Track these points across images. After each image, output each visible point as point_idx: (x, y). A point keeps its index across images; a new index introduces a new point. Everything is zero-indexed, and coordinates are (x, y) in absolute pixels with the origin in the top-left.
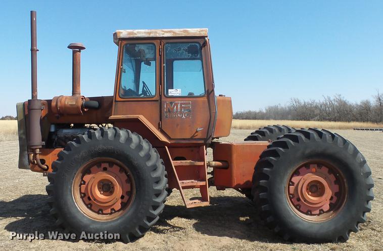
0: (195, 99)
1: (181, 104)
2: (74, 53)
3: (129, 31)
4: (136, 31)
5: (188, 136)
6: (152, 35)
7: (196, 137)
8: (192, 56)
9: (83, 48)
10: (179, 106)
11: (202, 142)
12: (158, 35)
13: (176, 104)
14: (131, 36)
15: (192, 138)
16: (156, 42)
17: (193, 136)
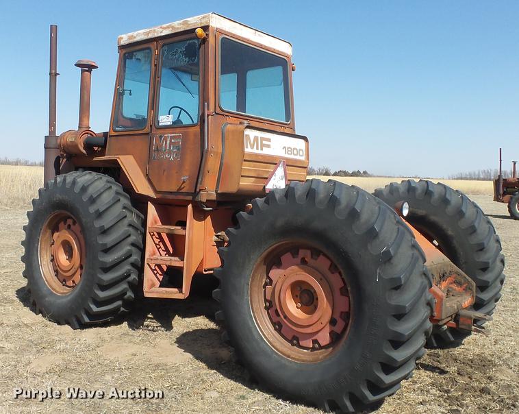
0: (185, 130)
1: (172, 137)
2: (83, 72)
3: (129, 34)
4: (135, 34)
5: (174, 188)
6: (150, 36)
7: (182, 191)
8: (189, 61)
9: (96, 67)
10: (168, 142)
11: (190, 198)
12: (156, 35)
13: (166, 139)
14: (131, 41)
15: (178, 192)
16: (153, 46)
17: (180, 189)
